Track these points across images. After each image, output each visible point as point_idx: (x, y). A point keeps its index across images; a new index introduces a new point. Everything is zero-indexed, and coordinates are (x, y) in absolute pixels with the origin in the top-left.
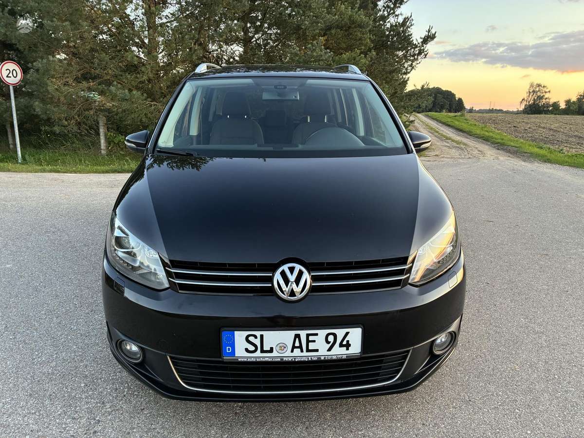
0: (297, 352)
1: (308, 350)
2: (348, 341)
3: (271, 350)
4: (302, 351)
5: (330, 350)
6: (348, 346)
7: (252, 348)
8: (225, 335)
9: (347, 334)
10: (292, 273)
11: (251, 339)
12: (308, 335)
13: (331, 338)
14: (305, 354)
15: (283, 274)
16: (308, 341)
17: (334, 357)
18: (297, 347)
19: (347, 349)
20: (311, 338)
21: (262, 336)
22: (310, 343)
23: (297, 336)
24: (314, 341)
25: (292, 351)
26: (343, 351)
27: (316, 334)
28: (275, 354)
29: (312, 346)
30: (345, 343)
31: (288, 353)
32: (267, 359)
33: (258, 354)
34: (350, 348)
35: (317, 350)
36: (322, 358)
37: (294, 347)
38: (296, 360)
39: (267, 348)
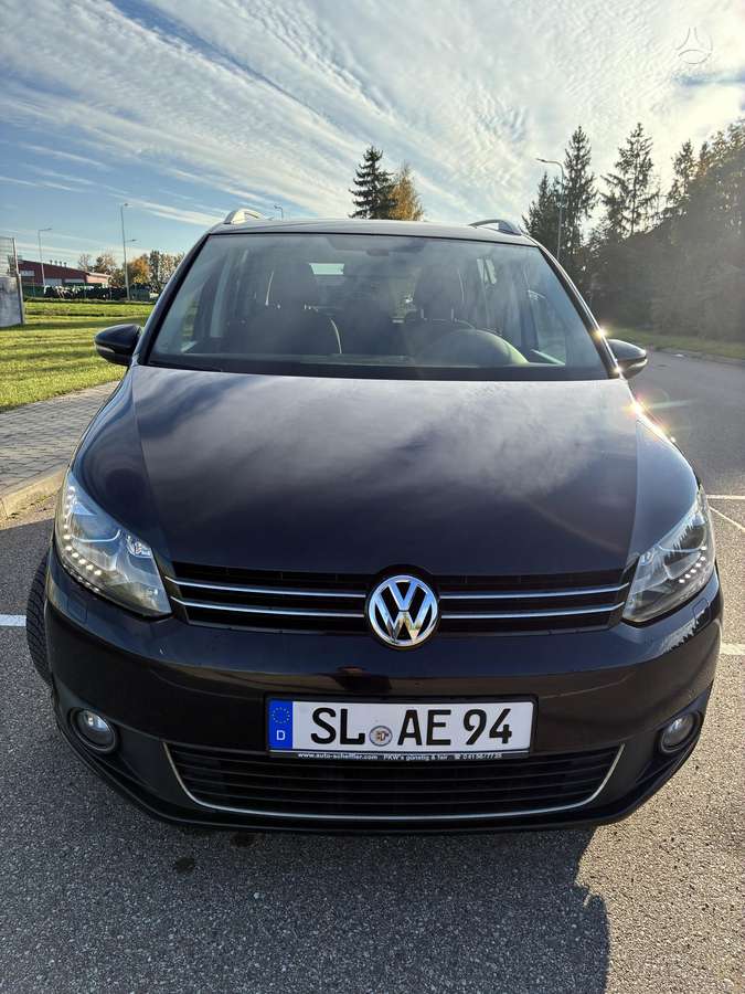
0: (410, 744)
1: (430, 741)
2: (506, 727)
3: (361, 739)
4: (419, 742)
5: (471, 741)
6: (506, 735)
7: (324, 734)
8: (274, 709)
9: (506, 712)
10: (404, 595)
11: (324, 717)
12: (431, 713)
13: (475, 721)
14: (425, 747)
15: (386, 595)
16: (431, 725)
17: (480, 756)
18: (410, 735)
19: (505, 741)
20: (437, 719)
21: (344, 712)
22: (435, 729)
23: (412, 714)
24: (443, 725)
25: (401, 742)
26: (497, 744)
27: (448, 712)
28: (367, 746)
29: (438, 734)
30: (500, 729)
31: (393, 746)
32: (352, 756)
33: (336, 745)
34: (509, 739)
35: (447, 742)
36: (457, 757)
37: (404, 735)
38: (408, 759)
39: (352, 734)
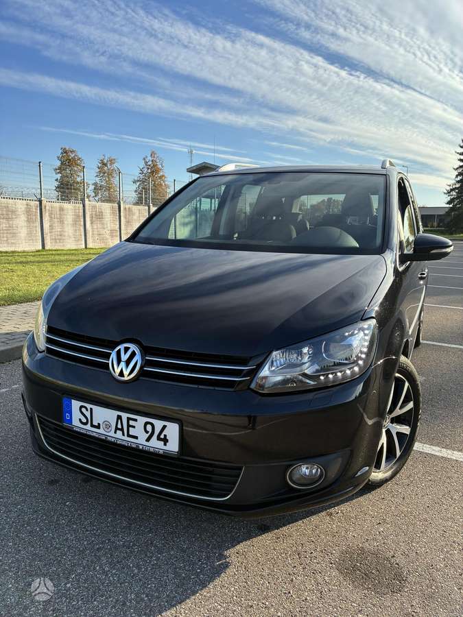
0: (119, 433)
1: (129, 436)
2: (165, 436)
3: (98, 427)
4: (123, 435)
5: (148, 440)
6: (165, 441)
7: (84, 420)
8: (65, 401)
9: (164, 427)
10: (125, 353)
11: (83, 410)
12: (129, 419)
13: (149, 428)
14: (126, 438)
15: (119, 353)
16: (129, 426)
17: (152, 450)
18: (119, 429)
19: (165, 445)
20: (131, 423)
21: (91, 409)
22: (130, 428)
23: (119, 417)
24: (134, 427)
25: (115, 432)
26: (160, 445)
27: (136, 420)
28: (101, 431)
29: (132, 432)
30: (162, 436)
31: (112, 434)
32: (94, 434)
33: (88, 427)
34: (167, 444)
35: (136, 438)
36: (141, 447)
37: (117, 429)
38: (118, 442)
39: (95, 423)
